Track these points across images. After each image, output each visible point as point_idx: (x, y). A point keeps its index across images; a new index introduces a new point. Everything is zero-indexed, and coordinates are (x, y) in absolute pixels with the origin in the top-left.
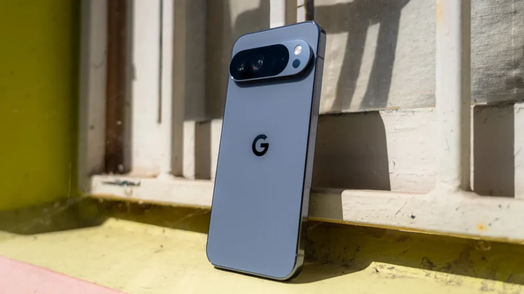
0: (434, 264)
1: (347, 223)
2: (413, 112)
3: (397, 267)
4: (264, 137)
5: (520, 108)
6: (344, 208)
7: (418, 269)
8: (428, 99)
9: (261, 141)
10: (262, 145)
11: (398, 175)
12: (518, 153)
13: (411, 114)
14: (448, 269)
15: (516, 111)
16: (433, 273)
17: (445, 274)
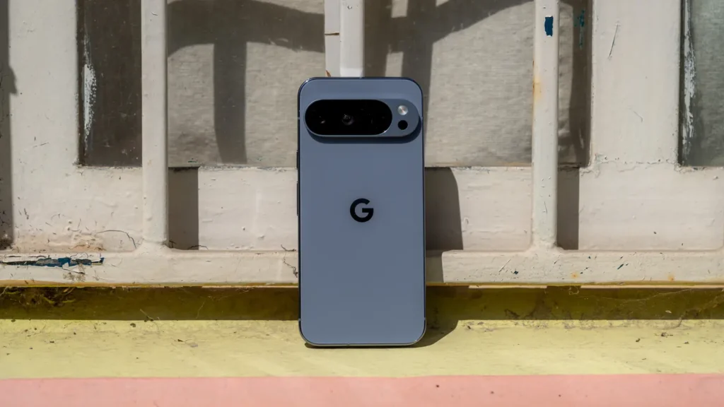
0: (518, 313)
1: (447, 285)
2: (488, 171)
3: (485, 321)
4: (366, 202)
5: (584, 172)
6: (444, 269)
7: (505, 321)
8: (480, 151)
9: (363, 205)
10: (364, 210)
11: (471, 233)
12: (582, 209)
13: (486, 172)
14: (531, 316)
15: (580, 174)
16: (520, 322)
17: (531, 321)
